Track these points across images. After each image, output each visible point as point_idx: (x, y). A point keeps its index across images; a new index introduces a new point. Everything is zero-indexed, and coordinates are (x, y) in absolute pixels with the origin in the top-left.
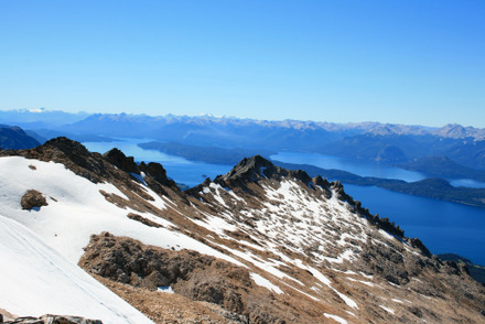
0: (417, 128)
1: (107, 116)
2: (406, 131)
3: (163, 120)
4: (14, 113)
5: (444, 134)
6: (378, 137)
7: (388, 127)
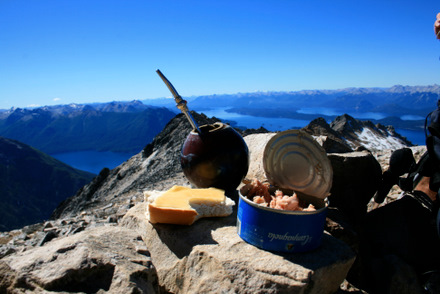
0: (377, 89)
1: (207, 97)
2: (371, 91)
3: (236, 96)
4: (159, 100)
5: (392, 91)
6: (356, 96)
7: (361, 90)
